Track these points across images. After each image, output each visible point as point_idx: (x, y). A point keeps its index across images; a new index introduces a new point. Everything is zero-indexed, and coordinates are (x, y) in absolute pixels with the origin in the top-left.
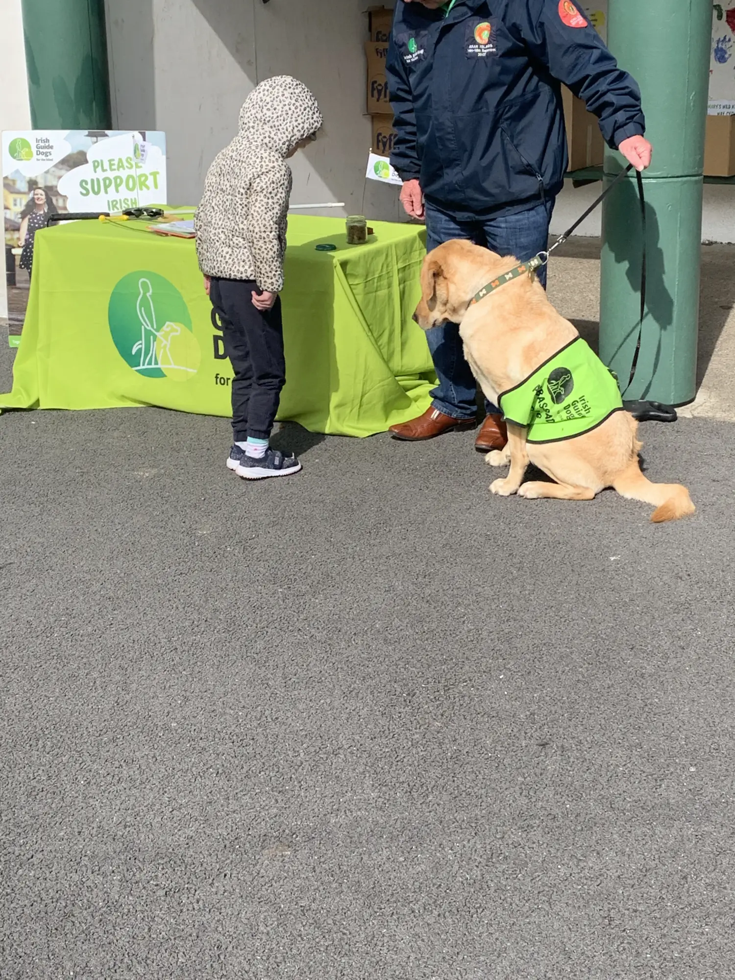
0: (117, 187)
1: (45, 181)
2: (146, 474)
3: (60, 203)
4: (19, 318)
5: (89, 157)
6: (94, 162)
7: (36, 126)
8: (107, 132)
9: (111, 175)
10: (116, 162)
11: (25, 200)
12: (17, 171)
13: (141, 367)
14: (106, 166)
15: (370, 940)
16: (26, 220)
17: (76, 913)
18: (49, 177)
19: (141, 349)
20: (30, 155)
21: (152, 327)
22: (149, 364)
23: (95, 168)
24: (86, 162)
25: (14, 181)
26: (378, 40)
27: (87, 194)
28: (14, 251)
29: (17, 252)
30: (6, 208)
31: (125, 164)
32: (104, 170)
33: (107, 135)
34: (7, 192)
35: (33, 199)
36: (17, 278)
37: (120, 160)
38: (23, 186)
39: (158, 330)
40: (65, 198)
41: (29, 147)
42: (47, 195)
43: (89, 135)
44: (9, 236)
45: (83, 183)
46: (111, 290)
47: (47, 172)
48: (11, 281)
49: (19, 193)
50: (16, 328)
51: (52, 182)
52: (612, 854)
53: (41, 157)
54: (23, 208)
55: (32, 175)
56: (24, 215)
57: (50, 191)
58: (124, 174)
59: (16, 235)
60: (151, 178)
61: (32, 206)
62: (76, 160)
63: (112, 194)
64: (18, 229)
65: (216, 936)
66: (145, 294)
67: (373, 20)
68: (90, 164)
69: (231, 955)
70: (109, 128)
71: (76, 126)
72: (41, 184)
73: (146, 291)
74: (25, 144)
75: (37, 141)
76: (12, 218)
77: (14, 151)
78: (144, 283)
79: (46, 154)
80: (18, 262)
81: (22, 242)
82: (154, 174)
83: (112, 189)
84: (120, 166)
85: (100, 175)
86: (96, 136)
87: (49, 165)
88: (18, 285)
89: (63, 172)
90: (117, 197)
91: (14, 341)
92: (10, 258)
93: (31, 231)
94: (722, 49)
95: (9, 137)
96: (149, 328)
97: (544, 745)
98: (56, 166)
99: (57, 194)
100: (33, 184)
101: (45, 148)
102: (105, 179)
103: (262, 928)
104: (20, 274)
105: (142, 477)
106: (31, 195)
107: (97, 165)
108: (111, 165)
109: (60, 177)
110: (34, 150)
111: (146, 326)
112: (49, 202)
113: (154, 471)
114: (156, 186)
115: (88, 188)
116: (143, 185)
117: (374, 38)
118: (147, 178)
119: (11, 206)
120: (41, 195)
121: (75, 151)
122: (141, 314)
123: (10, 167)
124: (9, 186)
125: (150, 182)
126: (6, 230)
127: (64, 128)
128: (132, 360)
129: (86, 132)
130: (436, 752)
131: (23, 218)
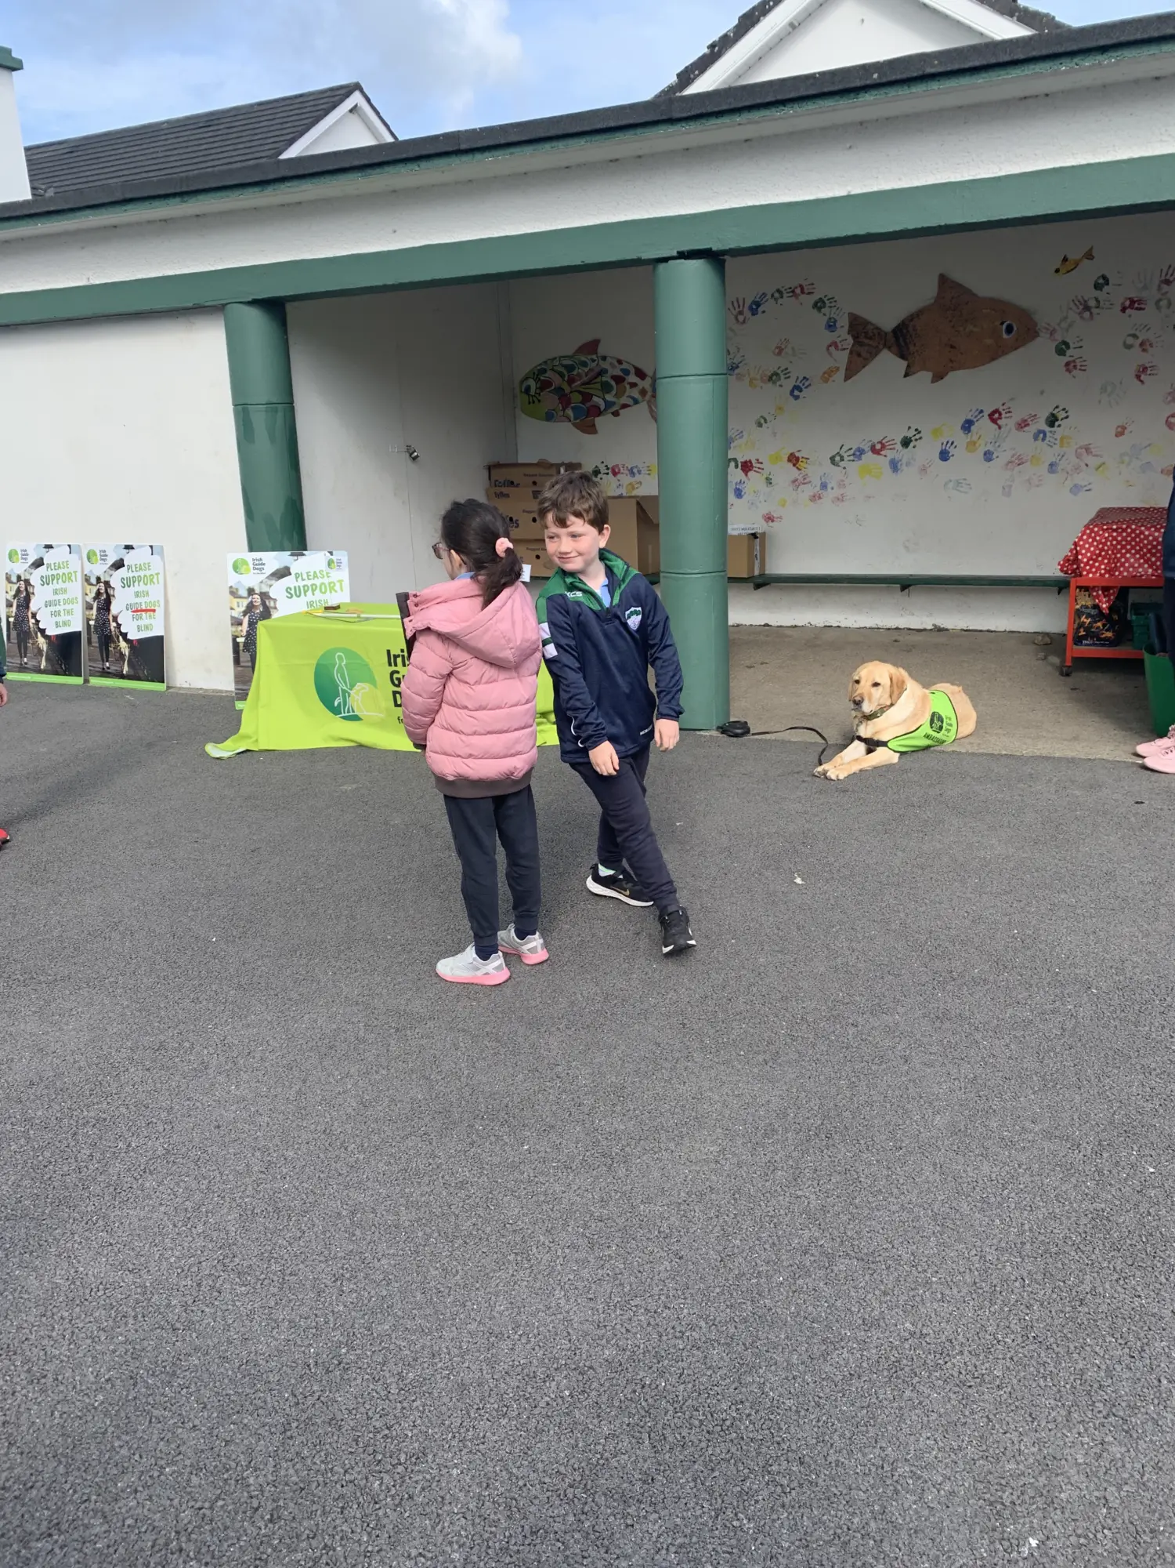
0: (313, 591)
1: (260, 588)
2: (348, 787)
3: (272, 604)
4: (244, 688)
5: (291, 571)
6: (296, 574)
7: (251, 549)
8: (304, 552)
9: (309, 583)
10: (312, 574)
11: (245, 602)
12: (239, 582)
13: (343, 715)
14: (305, 576)
15: (532, 1046)
16: (247, 617)
17: (337, 1044)
18: (263, 585)
19: (339, 704)
20: (248, 571)
21: (347, 686)
22: (348, 712)
23: (297, 578)
24: (290, 574)
25: (237, 589)
26: (496, 486)
27: (292, 597)
28: (238, 640)
29: (241, 640)
30: (232, 609)
31: (319, 574)
32: (303, 580)
33: (303, 555)
34: (232, 597)
35: (251, 602)
36: (241, 659)
37: (315, 572)
38: (244, 593)
39: (351, 689)
40: (275, 600)
41: (247, 564)
42: (262, 599)
43: (292, 555)
44: (234, 629)
45: (288, 590)
46: (315, 662)
47: (262, 582)
48: (237, 661)
49: (241, 597)
50: (243, 695)
51: (265, 589)
52: (684, 990)
53: (256, 571)
54: (244, 609)
55: (251, 585)
56: (245, 613)
57: (264, 596)
58: (318, 582)
59: (240, 628)
60: (338, 585)
61: (250, 607)
62: (283, 573)
63: (310, 597)
64: (240, 624)
65: (432, 1052)
66: (340, 665)
67: (493, 472)
68: (293, 576)
69: (443, 1060)
70: (306, 550)
71: (282, 549)
72: (257, 591)
73: (341, 661)
74: (245, 562)
75: (254, 560)
76: (236, 616)
77: (236, 568)
78: (340, 658)
79: (260, 569)
80: (241, 648)
81: (244, 633)
82: (340, 581)
83: (309, 593)
84: (315, 576)
85: (301, 583)
86: (297, 555)
87: (263, 577)
88: (242, 664)
89: (273, 582)
90: (313, 598)
91: (239, 705)
92: (236, 645)
93: (252, 625)
94: (739, 489)
95: (231, 558)
96: (345, 688)
97: (638, 934)
98: (267, 578)
99: (270, 598)
100: (251, 591)
101: (259, 565)
102: (304, 586)
103: (462, 1044)
104: (245, 657)
105: (346, 790)
106: (250, 599)
107: (297, 576)
108: (308, 576)
109: (271, 586)
110: (251, 566)
111: (342, 686)
112: (264, 603)
113: (354, 786)
114: (342, 590)
115: (290, 593)
116: (332, 589)
117: (493, 484)
118: (335, 585)
119: (235, 606)
120: (257, 599)
121: (282, 566)
122: (337, 677)
123: (233, 579)
124: (234, 593)
125: (337, 587)
126: (232, 624)
127: (273, 550)
128: (336, 711)
129: (289, 553)
130: (569, 941)
131: (244, 616)
